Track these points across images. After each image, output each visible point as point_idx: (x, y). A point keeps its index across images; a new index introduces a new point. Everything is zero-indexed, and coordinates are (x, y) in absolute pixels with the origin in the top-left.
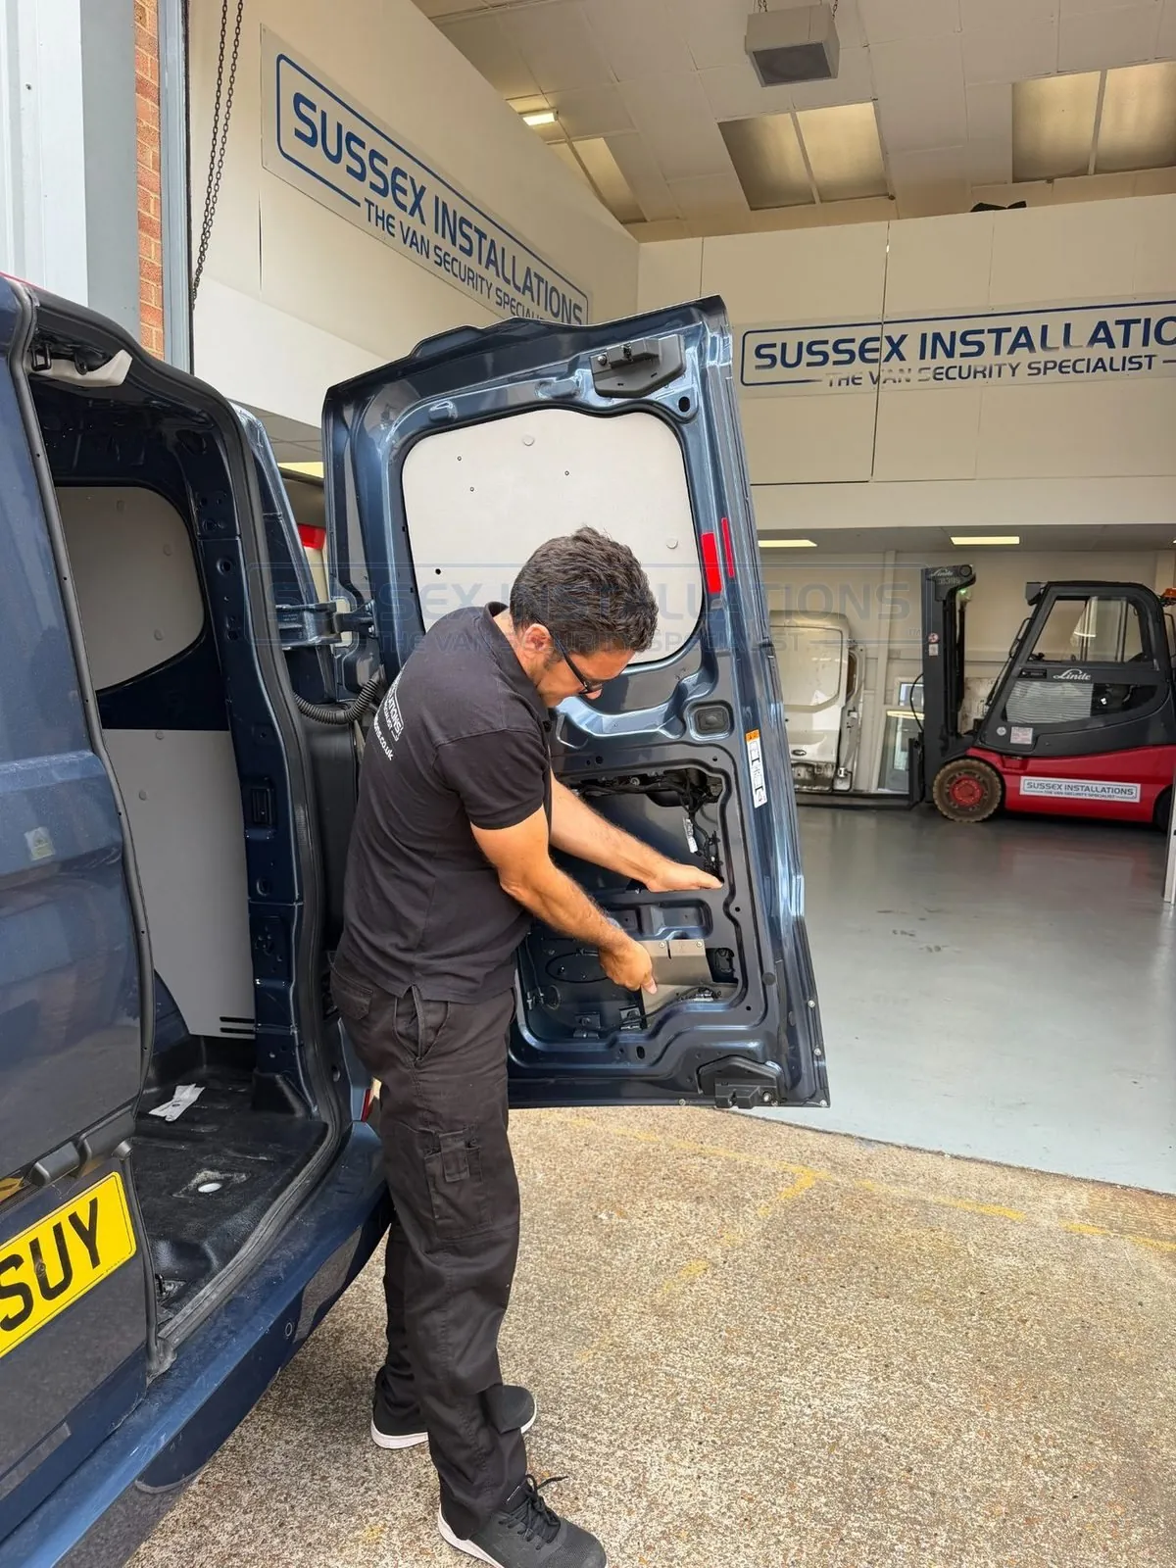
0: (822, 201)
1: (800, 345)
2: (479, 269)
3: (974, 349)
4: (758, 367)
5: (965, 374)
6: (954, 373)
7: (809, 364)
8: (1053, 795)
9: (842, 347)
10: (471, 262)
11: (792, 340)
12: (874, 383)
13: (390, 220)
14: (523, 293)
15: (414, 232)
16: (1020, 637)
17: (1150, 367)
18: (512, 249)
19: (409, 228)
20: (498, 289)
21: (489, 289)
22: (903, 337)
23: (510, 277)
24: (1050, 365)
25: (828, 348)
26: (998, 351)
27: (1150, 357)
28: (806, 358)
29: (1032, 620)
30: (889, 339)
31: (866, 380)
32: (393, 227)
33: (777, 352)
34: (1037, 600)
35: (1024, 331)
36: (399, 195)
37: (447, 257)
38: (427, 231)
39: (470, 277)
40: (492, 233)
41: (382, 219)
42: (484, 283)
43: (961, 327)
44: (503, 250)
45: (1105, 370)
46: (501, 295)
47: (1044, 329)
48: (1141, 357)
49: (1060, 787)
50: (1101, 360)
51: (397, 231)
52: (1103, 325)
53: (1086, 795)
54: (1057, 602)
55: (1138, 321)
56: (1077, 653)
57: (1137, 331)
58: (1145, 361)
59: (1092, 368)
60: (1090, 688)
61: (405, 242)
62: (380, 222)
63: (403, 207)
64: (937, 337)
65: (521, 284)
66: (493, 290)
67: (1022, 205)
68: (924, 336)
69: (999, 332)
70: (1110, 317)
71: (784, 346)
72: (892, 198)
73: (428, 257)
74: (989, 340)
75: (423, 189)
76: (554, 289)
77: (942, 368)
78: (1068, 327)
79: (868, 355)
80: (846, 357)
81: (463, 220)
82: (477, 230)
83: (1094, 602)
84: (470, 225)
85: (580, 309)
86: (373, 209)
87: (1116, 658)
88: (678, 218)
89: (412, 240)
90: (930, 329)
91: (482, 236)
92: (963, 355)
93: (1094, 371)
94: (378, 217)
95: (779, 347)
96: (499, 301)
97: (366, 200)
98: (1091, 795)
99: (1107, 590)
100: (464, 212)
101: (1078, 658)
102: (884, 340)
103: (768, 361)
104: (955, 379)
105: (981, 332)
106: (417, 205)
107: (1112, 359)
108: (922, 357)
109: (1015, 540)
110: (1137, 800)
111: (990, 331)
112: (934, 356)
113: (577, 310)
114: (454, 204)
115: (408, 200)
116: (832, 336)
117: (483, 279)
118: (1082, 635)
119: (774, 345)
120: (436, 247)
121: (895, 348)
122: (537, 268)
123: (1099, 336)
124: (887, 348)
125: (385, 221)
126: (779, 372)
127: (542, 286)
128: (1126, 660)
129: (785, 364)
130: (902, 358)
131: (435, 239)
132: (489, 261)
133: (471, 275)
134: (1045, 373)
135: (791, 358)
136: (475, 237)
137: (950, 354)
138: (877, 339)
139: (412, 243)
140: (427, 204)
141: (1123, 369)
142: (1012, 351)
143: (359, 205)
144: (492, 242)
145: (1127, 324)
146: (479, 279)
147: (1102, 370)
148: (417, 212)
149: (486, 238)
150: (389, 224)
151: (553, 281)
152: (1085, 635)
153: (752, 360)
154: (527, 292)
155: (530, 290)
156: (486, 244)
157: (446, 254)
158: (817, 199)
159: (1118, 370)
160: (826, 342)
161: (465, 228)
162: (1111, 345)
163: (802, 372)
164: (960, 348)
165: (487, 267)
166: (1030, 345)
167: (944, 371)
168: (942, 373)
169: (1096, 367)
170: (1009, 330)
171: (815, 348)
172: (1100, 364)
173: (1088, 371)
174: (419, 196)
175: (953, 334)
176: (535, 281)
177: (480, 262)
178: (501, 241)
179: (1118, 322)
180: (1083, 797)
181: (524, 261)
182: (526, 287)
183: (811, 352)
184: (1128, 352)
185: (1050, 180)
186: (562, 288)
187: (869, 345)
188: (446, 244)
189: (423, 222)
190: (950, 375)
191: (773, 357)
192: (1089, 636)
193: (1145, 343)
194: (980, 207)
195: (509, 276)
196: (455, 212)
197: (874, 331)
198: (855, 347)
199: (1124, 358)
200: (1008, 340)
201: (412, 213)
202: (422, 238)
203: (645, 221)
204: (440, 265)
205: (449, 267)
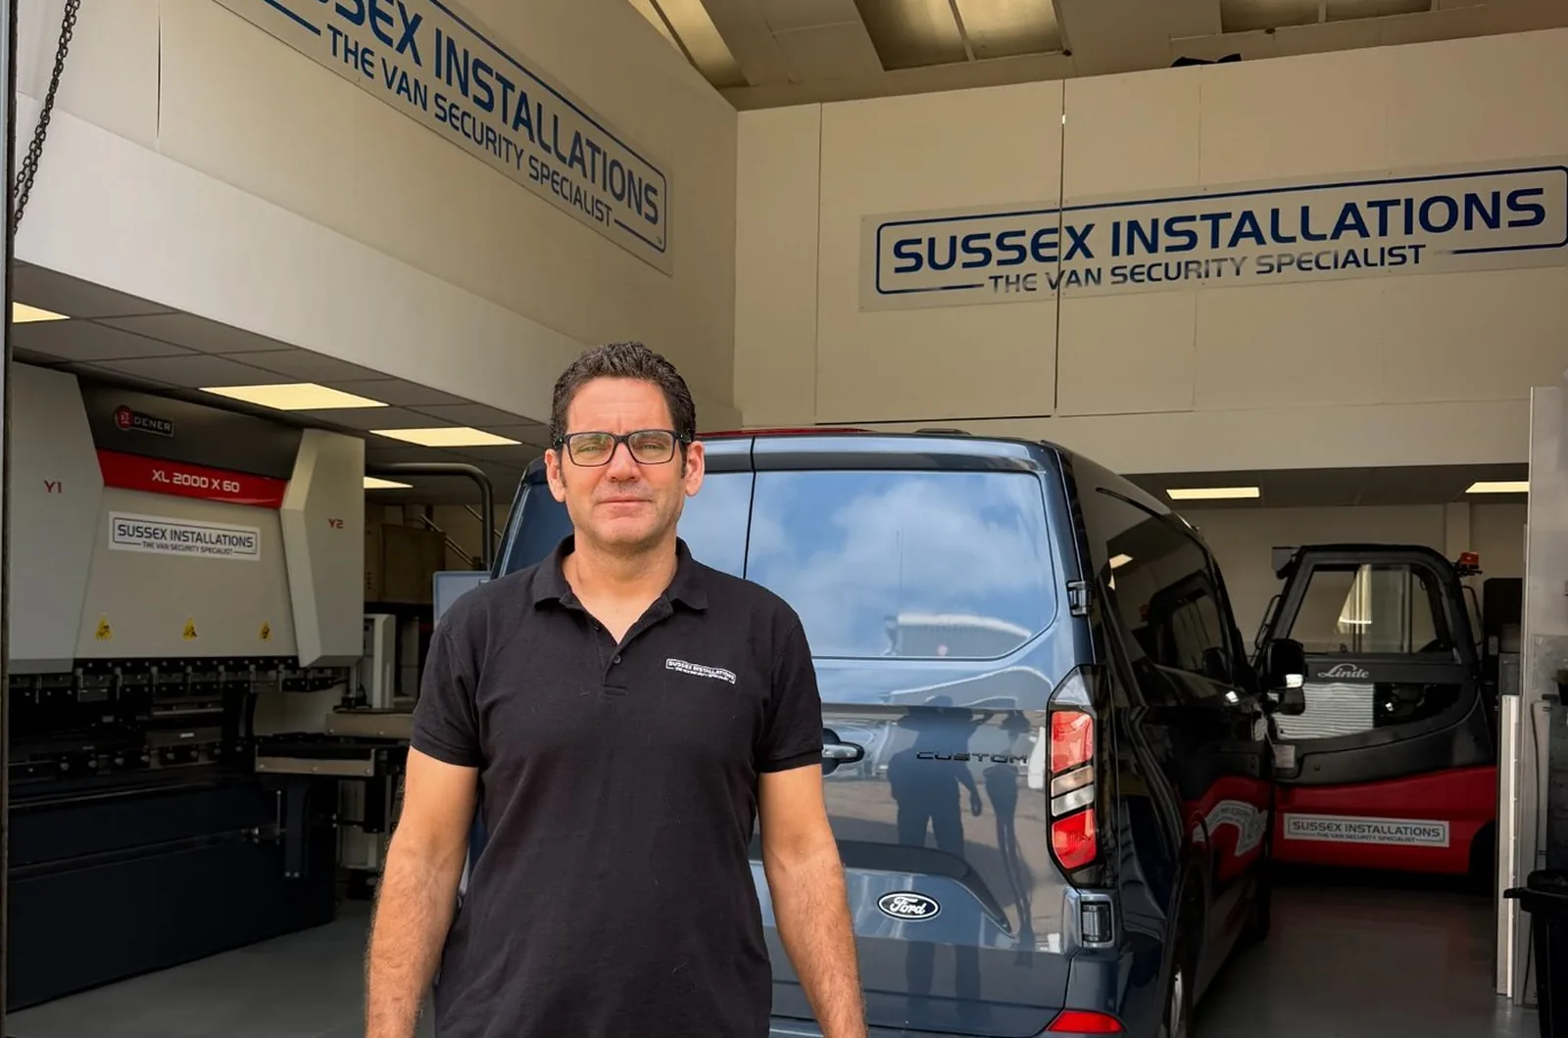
0: (977, 57)
1: (953, 240)
2: (506, 130)
3: (1184, 240)
4: (898, 270)
5: (1173, 273)
6: (1158, 272)
7: (966, 265)
8: (1331, 839)
9: (1007, 241)
10: (493, 119)
11: (942, 234)
12: (1053, 287)
13: (367, 56)
14: (571, 166)
15: (404, 75)
16: (1268, 622)
17: (1417, 261)
18: (552, 106)
19: (395, 69)
20: (532, 158)
21: (519, 157)
22: (1089, 228)
23: (551, 144)
24: (1286, 260)
25: (990, 244)
26: (1215, 244)
27: (1416, 248)
28: (962, 257)
29: (1283, 598)
30: (1071, 230)
31: (1041, 283)
32: (372, 65)
33: (923, 250)
34: (1288, 572)
35: (1248, 216)
36: (381, 24)
37: (454, 111)
38: (424, 74)
39: (488, 138)
40: (522, 83)
41: (355, 54)
42: (512, 149)
43: (1165, 213)
44: (539, 106)
45: (1358, 265)
46: (538, 166)
47: (1275, 213)
48: (1404, 247)
49: (1338, 827)
50: (1351, 252)
51: (378, 71)
52: (1350, 208)
53: (1375, 839)
54: (1316, 574)
55: (1397, 202)
56: (1349, 643)
57: (1396, 215)
58: (1410, 253)
59: (1340, 264)
60: (1370, 689)
61: (390, 85)
62: (351, 57)
63: (388, 41)
64: (1134, 226)
65: (566, 153)
66: (525, 159)
67: (1236, 58)
68: (1116, 226)
69: (1215, 219)
70: (1360, 197)
71: (932, 241)
72: (1068, 53)
73: (425, 108)
74: (1203, 230)
75: (417, 19)
76: (615, 163)
77: (1143, 266)
78: (1305, 211)
79: (1043, 252)
80: (1015, 255)
81: (478, 64)
82: (499, 78)
83: (1365, 575)
84: (489, 71)
85: (655, 192)
86: (340, 40)
87: (1402, 647)
88: (790, 81)
89: (399, 83)
90: (1124, 216)
91: (508, 86)
92: (1169, 249)
93: (1344, 266)
94: (347, 50)
95: (925, 243)
96: (534, 173)
97: (330, 27)
98: (1380, 838)
99: (1383, 556)
100: (479, 51)
101: (1350, 649)
102: (1065, 233)
103: (911, 262)
104: (1160, 280)
105: (1192, 218)
106: (408, 38)
107: (1366, 251)
108: (1116, 252)
109: (1253, 492)
110: (1446, 844)
111: (1204, 217)
112: (1130, 251)
113: (649, 193)
114: (464, 42)
115: (396, 32)
116: (996, 227)
117: (509, 142)
118: (1352, 622)
119: (919, 241)
120: (438, 96)
121: (1079, 242)
122: (589, 133)
123: (1347, 223)
124: (1068, 242)
125: (361, 57)
126: (926, 275)
127: (599, 158)
128: (1415, 650)
129: (934, 265)
130: (1088, 254)
131: (437, 86)
132: (518, 120)
133: (491, 135)
134: (1279, 271)
135: (942, 257)
136: (497, 88)
137: (1152, 247)
138: (1054, 231)
139: (400, 89)
140: (424, 38)
141: (1382, 264)
142: (1233, 243)
143: (318, 32)
144: (523, 98)
145: (1383, 206)
146: (504, 143)
147: (1354, 265)
148: (408, 48)
149: (513, 90)
150: (364, 61)
151: (614, 152)
152: (1357, 622)
153: (890, 261)
154: (575, 164)
155: (581, 161)
156: (513, 99)
157: (453, 106)
158: (970, 54)
159: (1376, 265)
160: (987, 236)
161: (481, 73)
162: (1364, 233)
163: (957, 274)
164: (1164, 240)
165: (515, 127)
166: (1257, 235)
167: (1145, 270)
168: (1143, 273)
169: (1346, 262)
170: (1228, 215)
171: (973, 244)
172: (1352, 258)
173: (1336, 266)
174: (411, 27)
175: (1155, 223)
176: (587, 151)
177: (505, 120)
178: (536, 95)
179: (1371, 204)
180: (1372, 841)
181: (570, 124)
182: (574, 158)
183: (967, 249)
184: (1387, 243)
185: (1271, 31)
186: (628, 162)
187: (1043, 239)
188: (453, 94)
189: (418, 62)
190: (1154, 276)
191: (918, 257)
192: (1364, 622)
193: (1409, 230)
194: (1183, 62)
195: (549, 140)
196: (466, 53)
197: (1051, 221)
198: (1026, 242)
199: (1383, 250)
200: (1227, 228)
201: (401, 49)
202: (416, 83)
203: (744, 84)
204: (444, 119)
205: (458, 123)
